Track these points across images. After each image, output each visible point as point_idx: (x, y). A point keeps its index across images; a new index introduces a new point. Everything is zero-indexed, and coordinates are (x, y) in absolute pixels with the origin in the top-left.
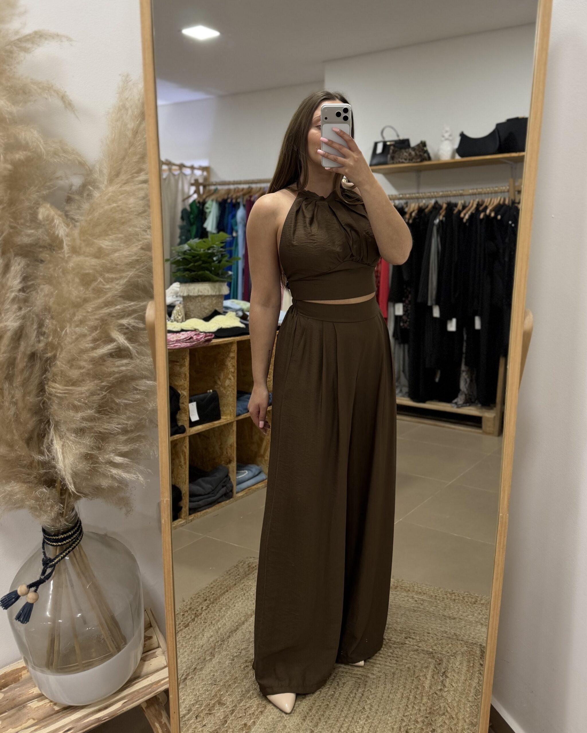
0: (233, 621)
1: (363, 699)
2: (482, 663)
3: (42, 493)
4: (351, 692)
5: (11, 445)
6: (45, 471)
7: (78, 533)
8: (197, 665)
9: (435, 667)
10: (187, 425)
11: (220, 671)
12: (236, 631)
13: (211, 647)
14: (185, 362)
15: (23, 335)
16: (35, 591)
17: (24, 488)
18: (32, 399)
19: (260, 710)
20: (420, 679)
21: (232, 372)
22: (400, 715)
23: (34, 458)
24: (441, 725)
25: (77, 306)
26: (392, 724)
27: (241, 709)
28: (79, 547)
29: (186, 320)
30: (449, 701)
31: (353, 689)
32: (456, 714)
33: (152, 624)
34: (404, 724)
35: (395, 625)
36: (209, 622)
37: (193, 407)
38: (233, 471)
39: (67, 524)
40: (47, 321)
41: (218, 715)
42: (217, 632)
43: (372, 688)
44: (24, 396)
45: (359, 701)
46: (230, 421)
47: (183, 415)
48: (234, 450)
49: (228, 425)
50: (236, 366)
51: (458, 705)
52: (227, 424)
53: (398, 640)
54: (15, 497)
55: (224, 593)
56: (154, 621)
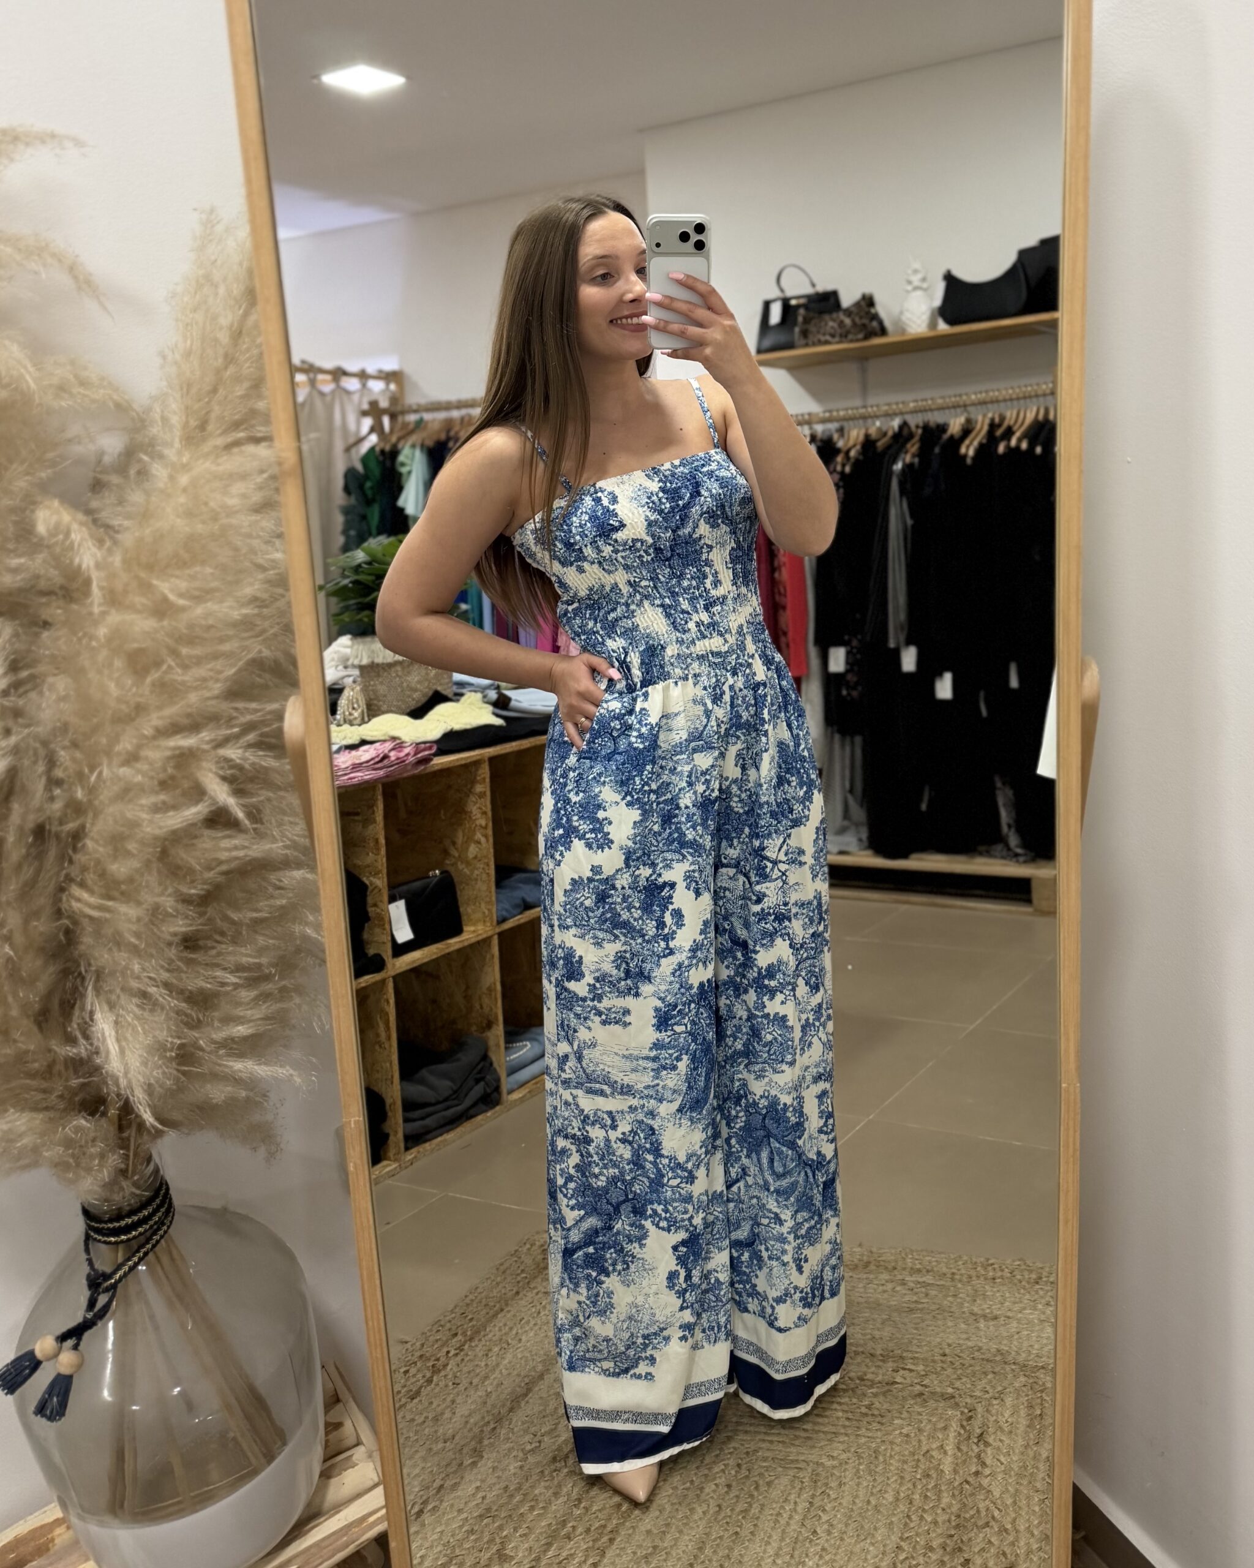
0: (519, 1375)
1: (813, 1514)
3: (77, 1129)
4: (786, 1501)
6: (81, 1080)
7: (163, 1210)
8: (443, 1479)
9: (962, 1426)
10: (387, 952)
11: (497, 1487)
12: (526, 1395)
13: (474, 1437)
14: (373, 813)
15: (17, 788)
16: (76, 1347)
17: (38, 1122)
18: (42, 926)
20: (932, 1457)
21: (481, 826)
22: (893, 1538)
23: (55, 1052)
25: (122, 721)
28: (166, 1242)
29: (369, 720)
30: (997, 1495)
31: (789, 1494)
32: (1013, 1522)
33: (341, 1396)
36: (465, 1382)
37: (398, 912)
38: (498, 1045)
39: (138, 1192)
40: (63, 752)
42: (485, 1403)
44: (26, 921)
45: (805, 1518)
46: (485, 936)
47: (377, 930)
48: (496, 999)
49: (482, 944)
50: (490, 814)
52: (478, 942)
53: (880, 1378)
54: (19, 1144)
55: (495, 1315)
56: (344, 1388)
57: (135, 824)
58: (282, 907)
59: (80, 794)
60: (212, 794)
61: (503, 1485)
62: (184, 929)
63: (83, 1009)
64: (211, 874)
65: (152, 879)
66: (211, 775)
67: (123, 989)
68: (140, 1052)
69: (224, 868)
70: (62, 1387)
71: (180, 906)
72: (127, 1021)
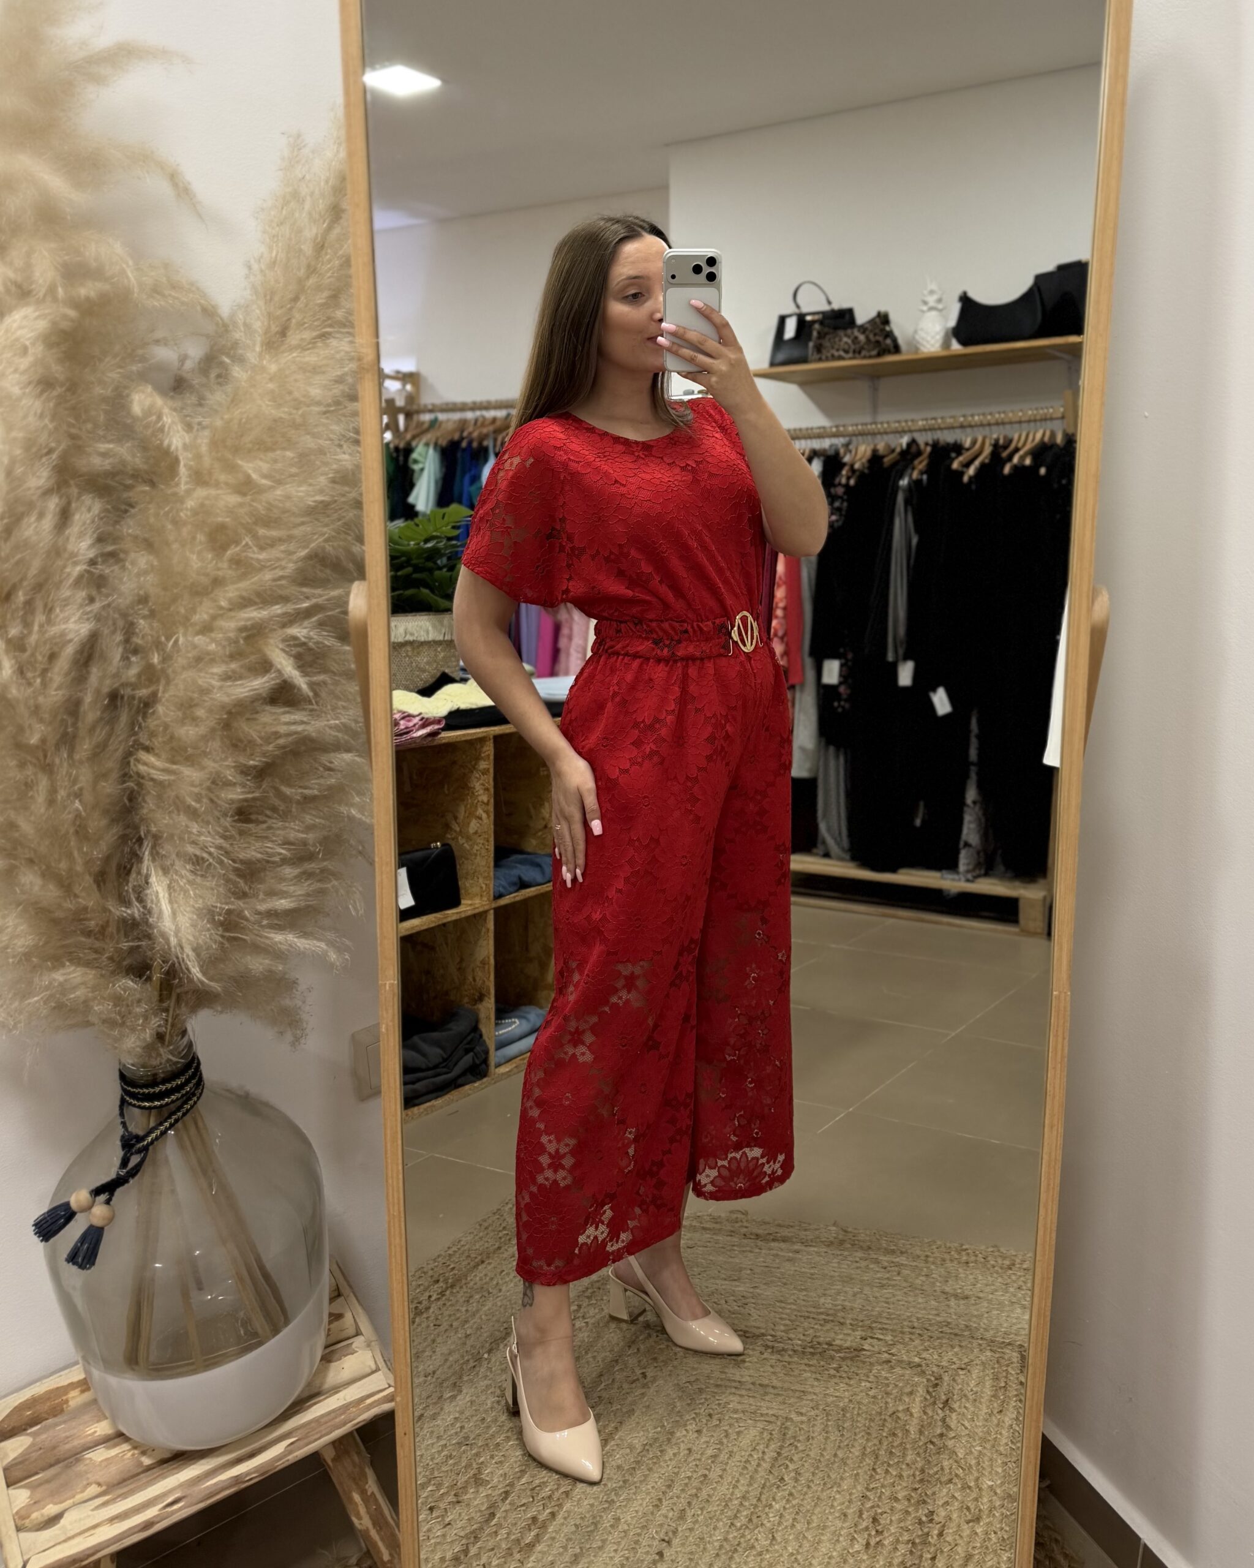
1: (780, 1463)
2: (1023, 1380)
3: (125, 988)
4: (754, 1449)
5: (66, 885)
6: (131, 944)
7: (194, 1082)
8: (424, 1408)
9: (928, 1392)
11: (475, 1419)
13: (453, 1374)
15: (97, 653)
16: (107, 1204)
17: (90, 977)
18: (109, 788)
19: (562, 1490)
20: (898, 1418)
21: (483, 802)
22: (859, 1488)
23: (110, 912)
24: (947, 1503)
25: (200, 592)
26: (843, 1507)
27: (524, 1490)
28: (195, 1114)
30: (961, 1456)
31: (758, 1444)
32: (977, 1479)
33: (344, 1292)
34: (869, 1505)
35: (841, 1314)
36: (445, 1325)
37: (400, 879)
38: (488, 1020)
39: (174, 1060)
40: (142, 622)
41: (476, 1503)
42: (465, 1344)
43: (799, 1441)
44: (96, 781)
45: (773, 1466)
46: (481, 911)
48: (489, 974)
49: (479, 917)
50: (492, 791)
51: (978, 1464)
52: (475, 916)
53: (848, 1344)
54: (72, 996)
55: (476, 1266)
56: (345, 1284)
57: (205, 691)
58: (330, 788)
59: (155, 659)
60: (279, 666)
61: (478, 1417)
62: (241, 797)
63: (139, 873)
64: (270, 748)
65: (215, 745)
66: (277, 650)
67: (178, 855)
68: (191, 915)
69: (281, 741)
70: (93, 1240)
71: (239, 778)
72: (180, 886)
